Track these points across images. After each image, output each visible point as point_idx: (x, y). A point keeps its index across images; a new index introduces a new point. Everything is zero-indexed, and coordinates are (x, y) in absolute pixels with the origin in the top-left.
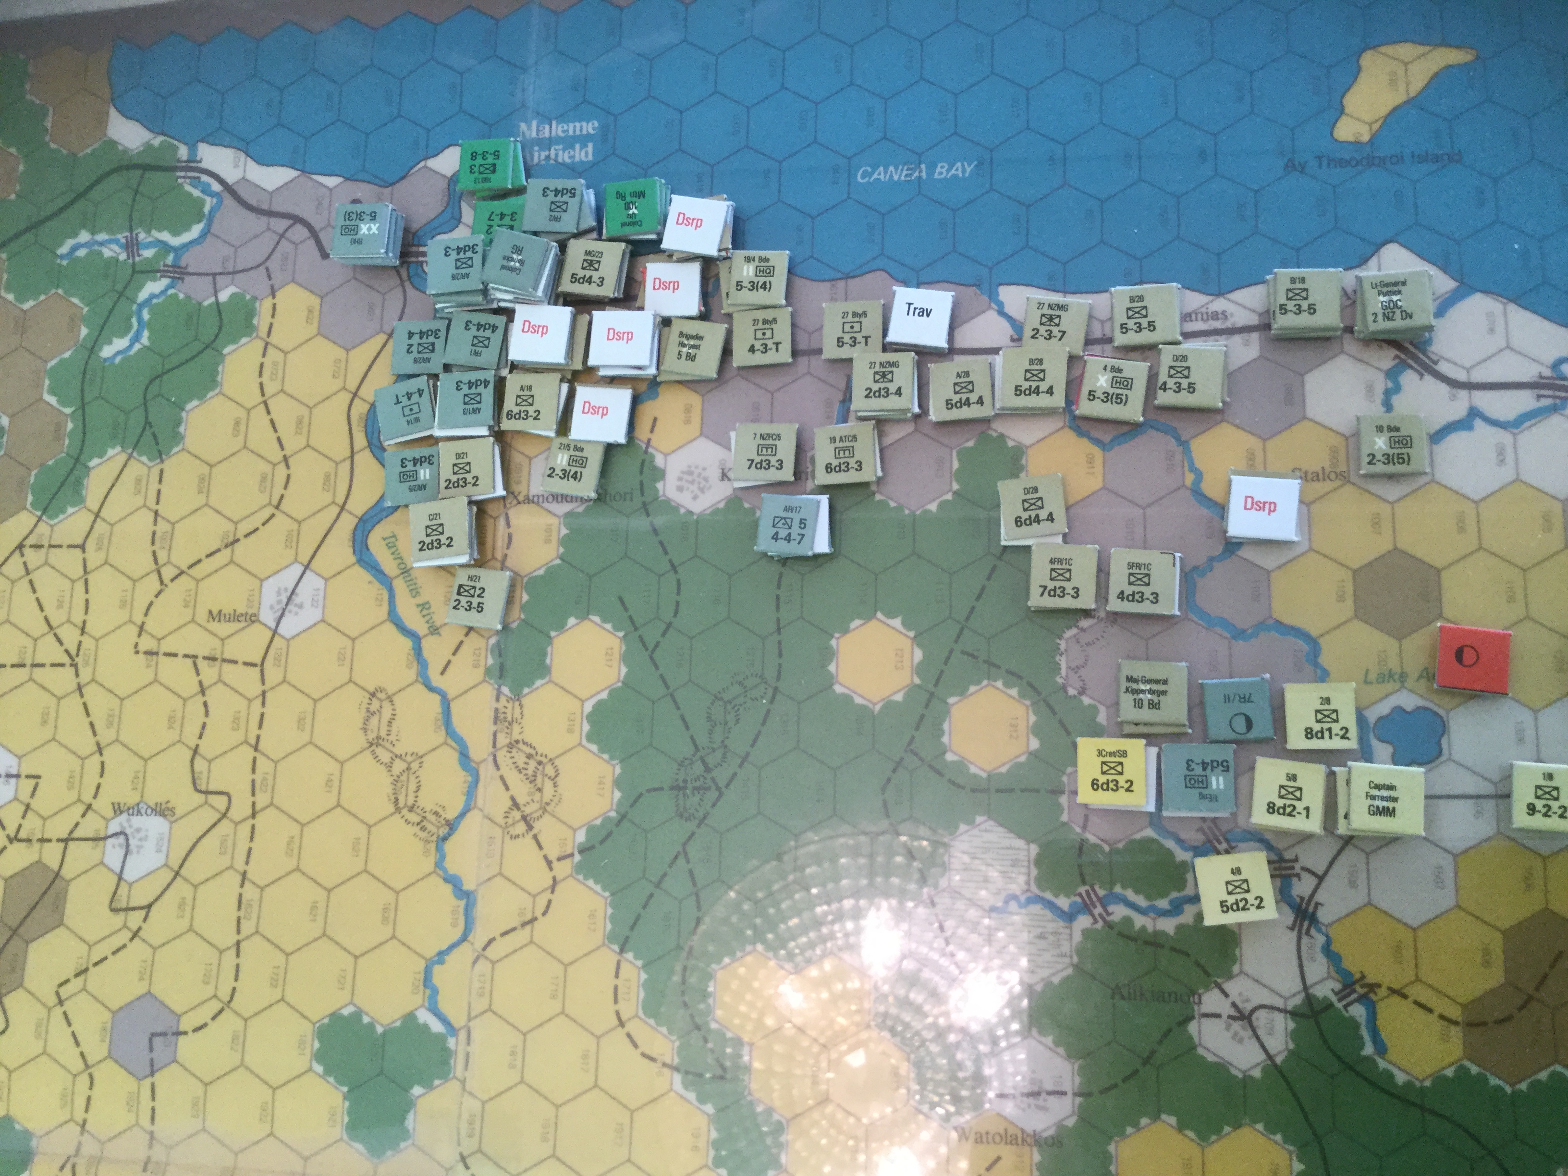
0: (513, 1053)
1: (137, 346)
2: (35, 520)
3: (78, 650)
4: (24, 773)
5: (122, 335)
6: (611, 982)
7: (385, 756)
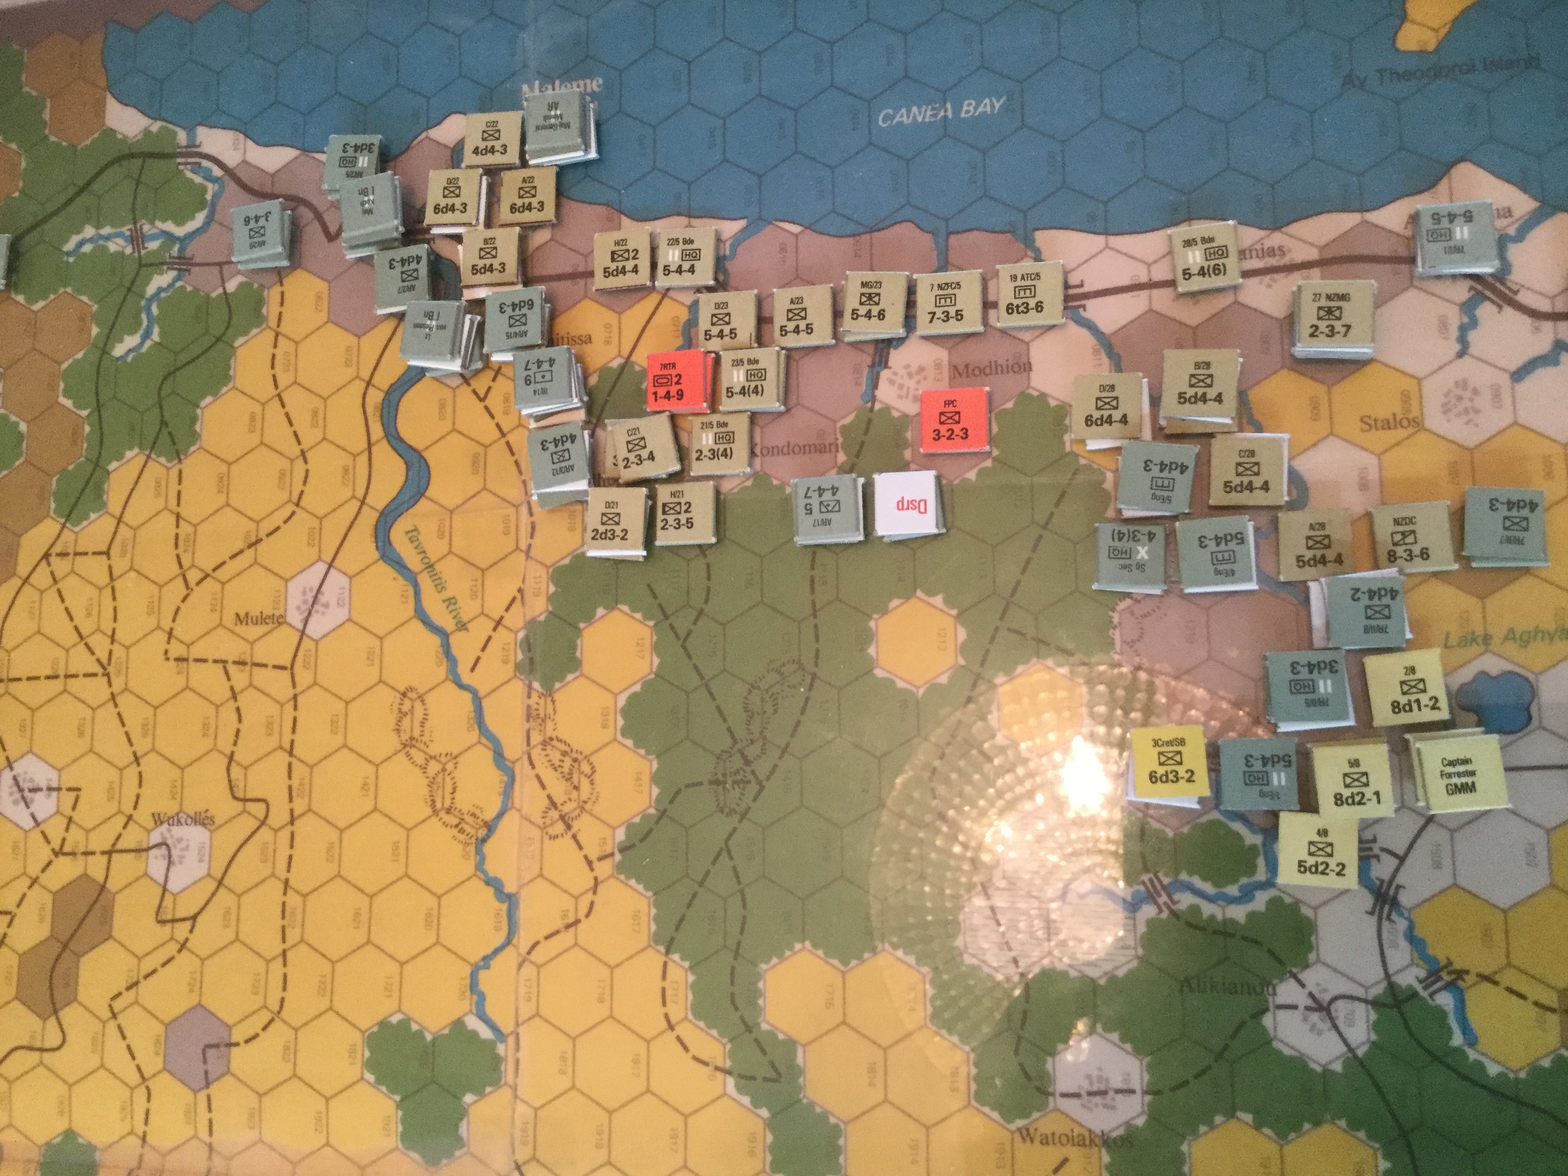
0: (563, 1059)
1: (148, 343)
2: (58, 527)
3: (110, 659)
4: (64, 786)
5: (132, 332)
6: (659, 984)
7: (420, 758)
